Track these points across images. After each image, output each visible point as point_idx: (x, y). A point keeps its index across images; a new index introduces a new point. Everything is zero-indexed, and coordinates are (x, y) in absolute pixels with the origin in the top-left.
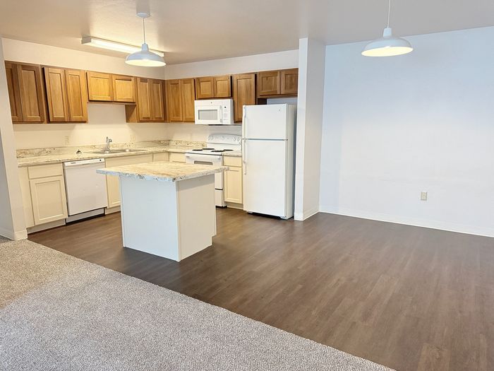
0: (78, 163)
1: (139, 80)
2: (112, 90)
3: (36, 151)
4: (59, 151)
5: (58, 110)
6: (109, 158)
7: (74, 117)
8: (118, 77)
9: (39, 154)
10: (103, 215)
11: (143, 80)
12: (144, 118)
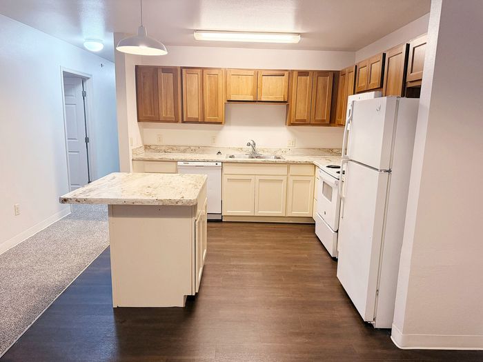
0: (190, 164)
1: (295, 74)
2: (257, 88)
3: (182, 148)
4: (203, 150)
5: (193, 111)
6: (227, 162)
7: (208, 118)
8: (266, 73)
9: (184, 151)
10: (220, 221)
11: (303, 73)
12: (297, 120)
